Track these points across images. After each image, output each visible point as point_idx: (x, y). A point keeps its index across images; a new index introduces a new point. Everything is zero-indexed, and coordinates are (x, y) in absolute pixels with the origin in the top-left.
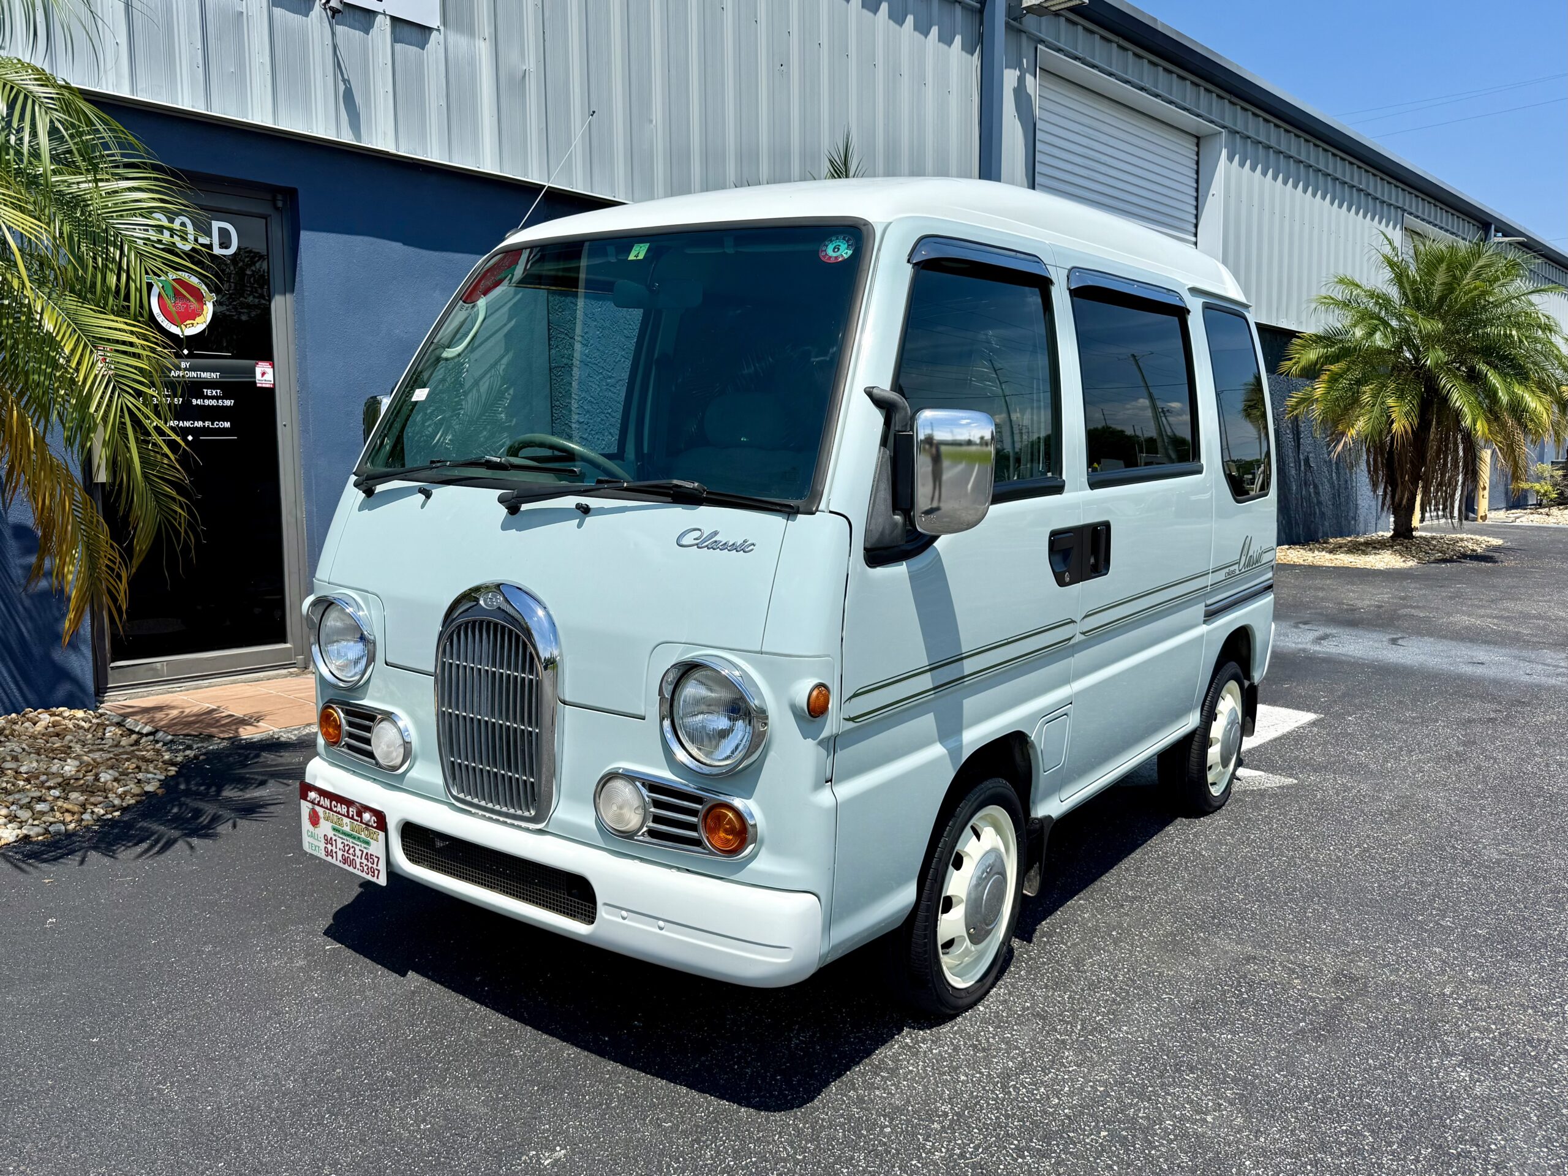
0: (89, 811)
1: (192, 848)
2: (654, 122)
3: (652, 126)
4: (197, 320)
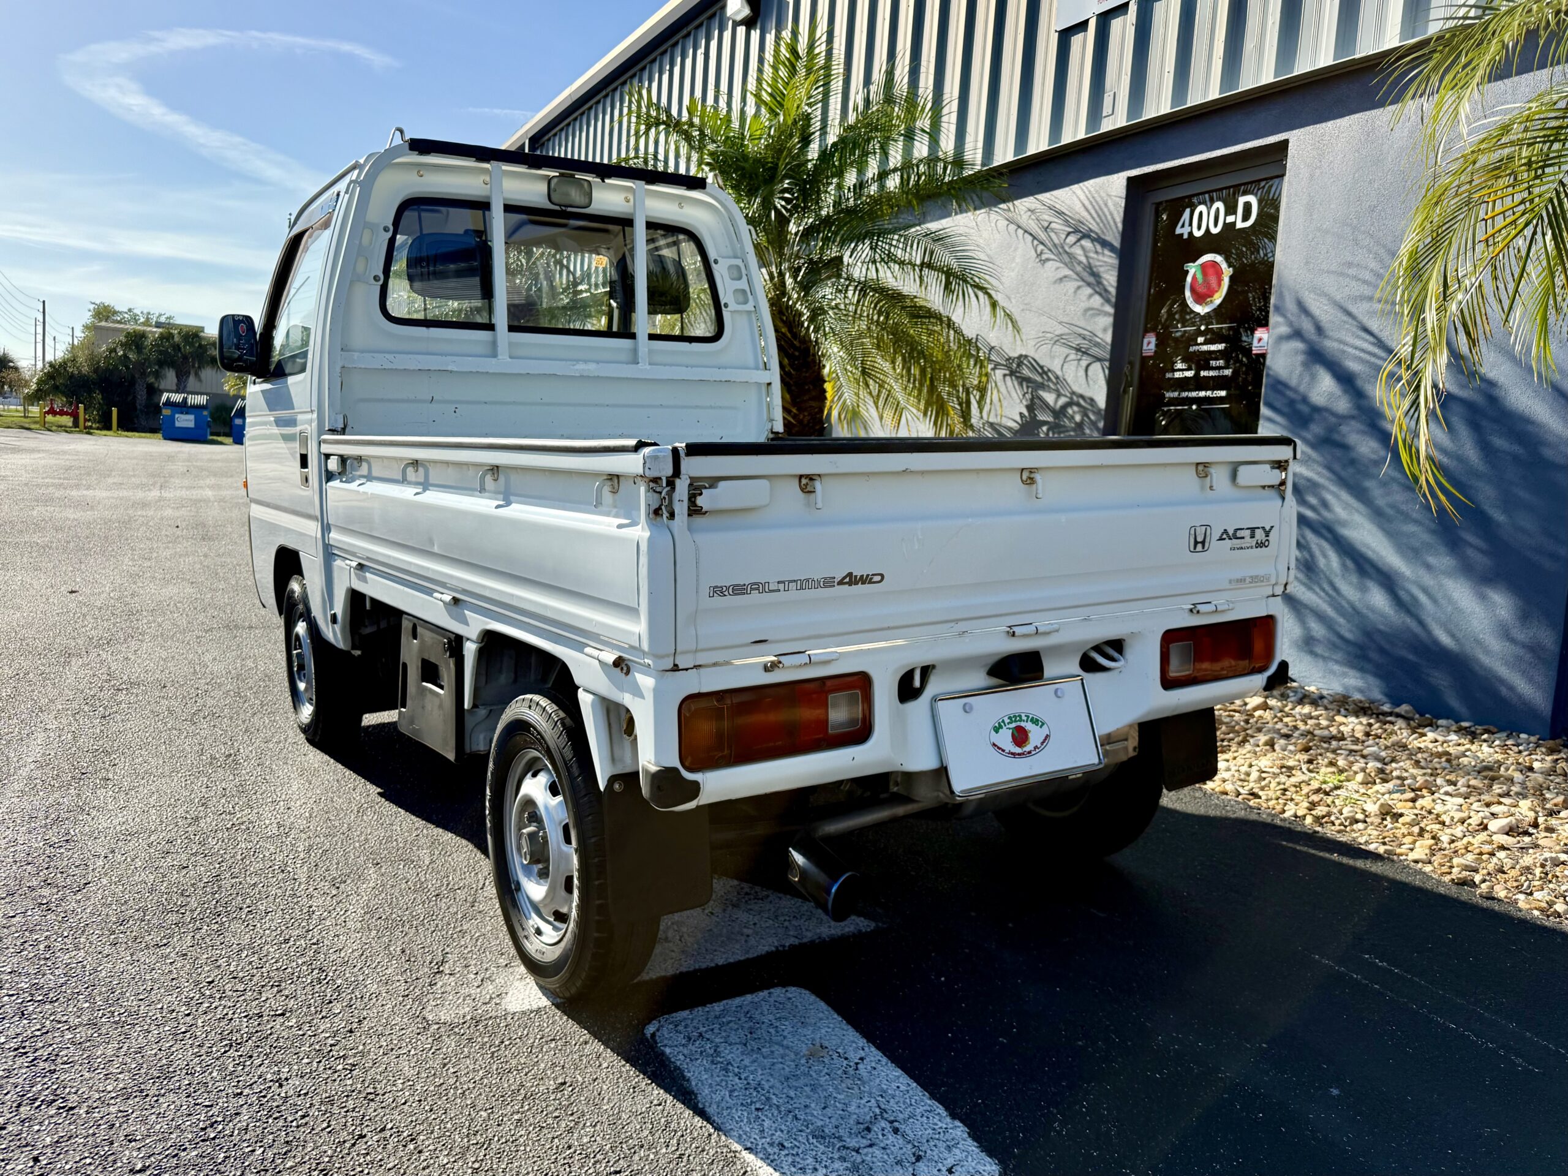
4: (1216, 296)
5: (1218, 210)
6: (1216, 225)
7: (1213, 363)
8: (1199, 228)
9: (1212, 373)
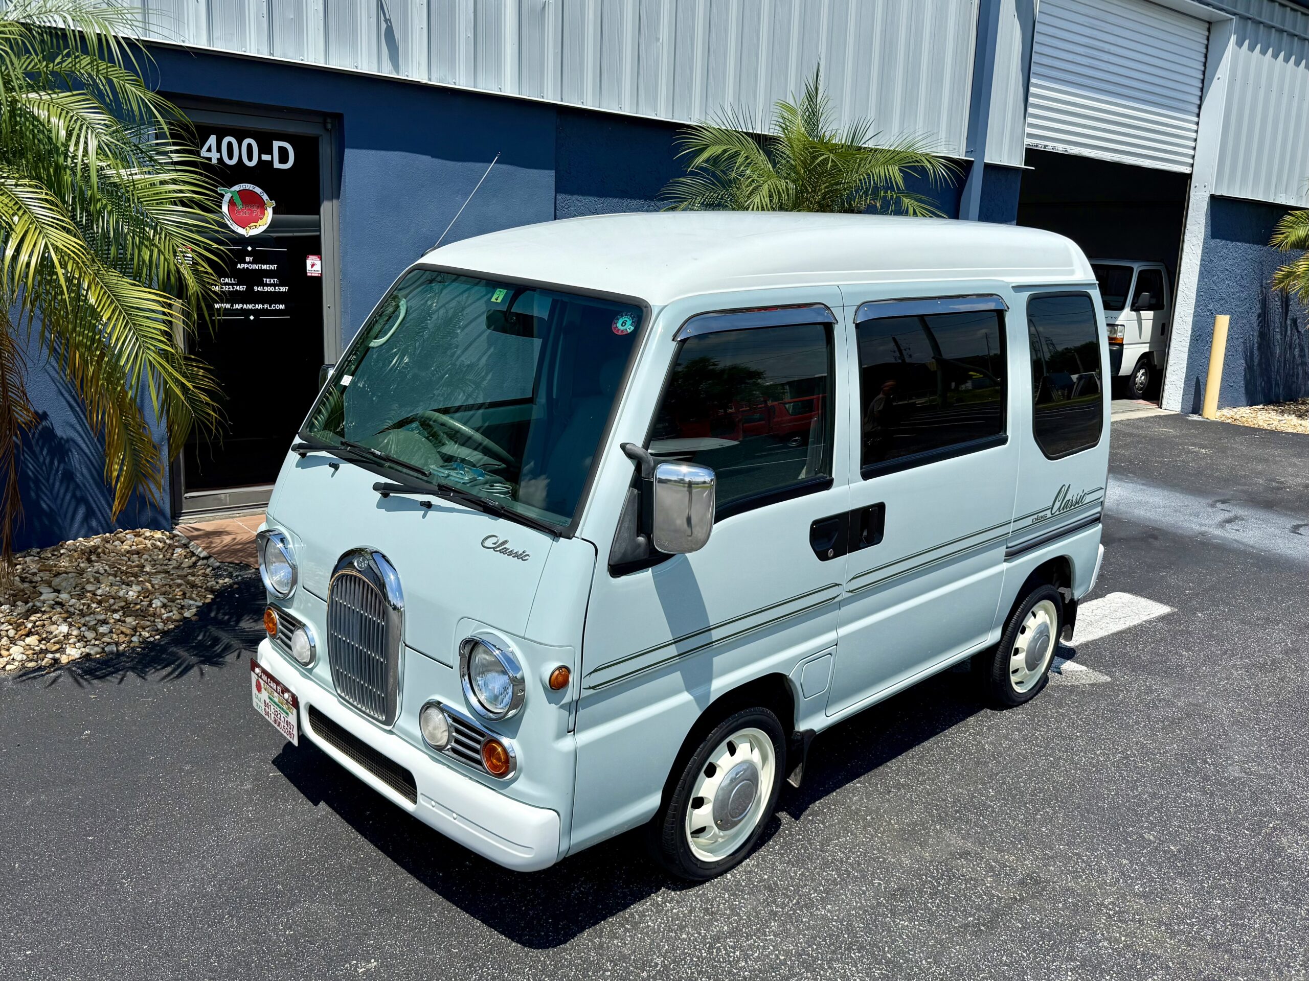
0: (138, 634)
1: (202, 674)
2: (661, 40)
3: (659, 44)
4: (260, 222)
5: (250, 147)
6: (250, 158)
7: (267, 281)
8: (230, 156)
9: (266, 289)
